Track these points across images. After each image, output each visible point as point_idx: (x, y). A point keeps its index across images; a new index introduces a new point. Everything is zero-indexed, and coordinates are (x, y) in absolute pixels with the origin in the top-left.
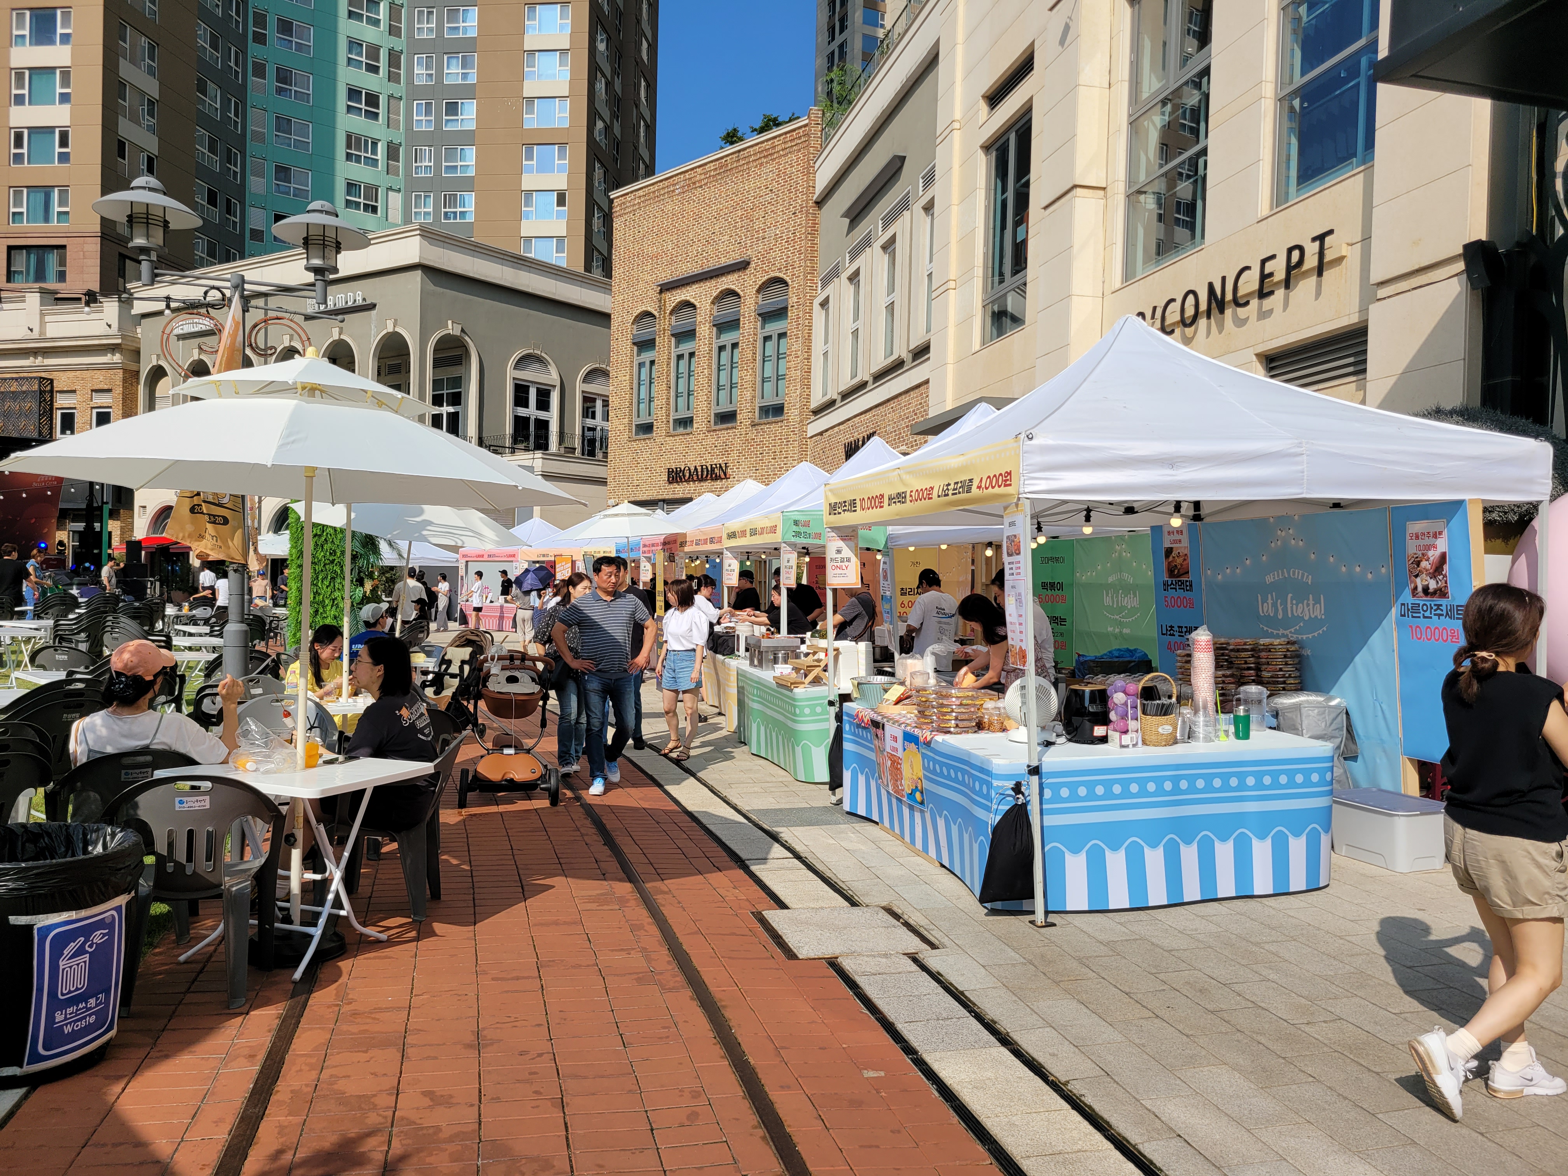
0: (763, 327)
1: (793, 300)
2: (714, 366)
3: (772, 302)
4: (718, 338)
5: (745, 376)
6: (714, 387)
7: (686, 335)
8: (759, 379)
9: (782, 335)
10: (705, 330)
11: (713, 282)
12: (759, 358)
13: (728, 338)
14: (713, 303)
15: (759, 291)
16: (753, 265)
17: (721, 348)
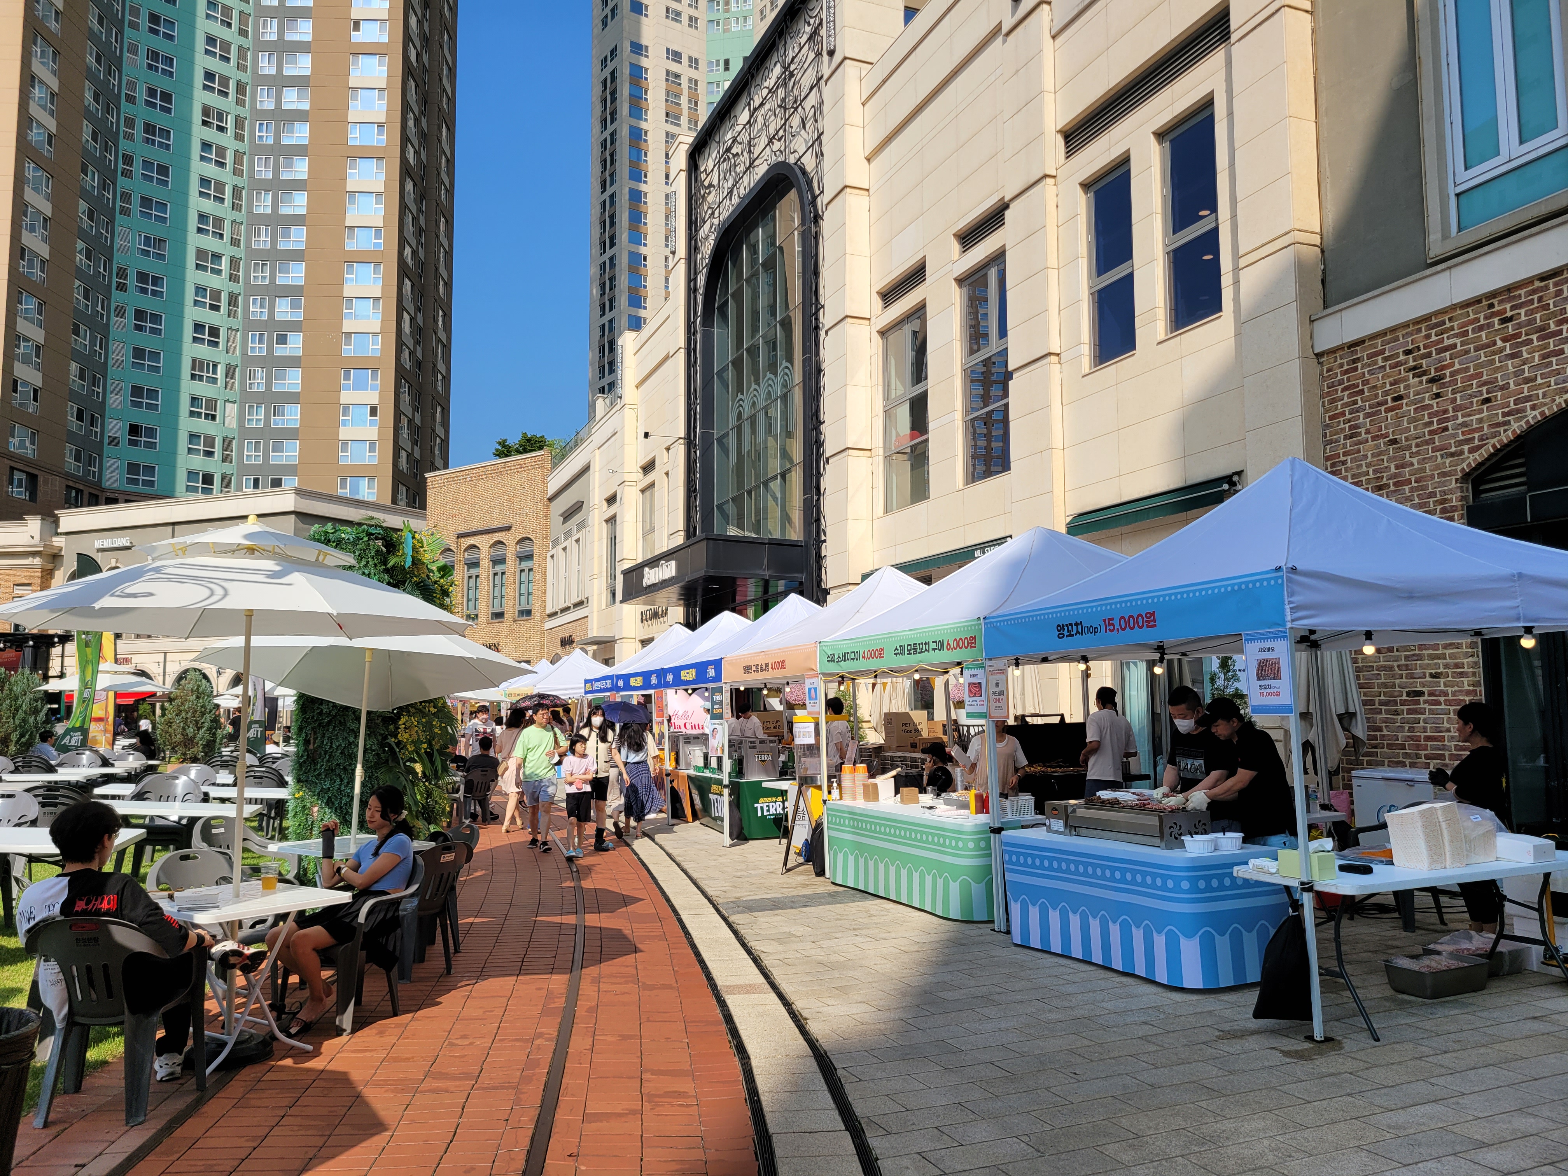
0: (520, 564)
1: (536, 551)
2: (491, 585)
3: (525, 548)
4: (493, 568)
5: (509, 592)
6: (491, 597)
7: (473, 564)
8: (517, 594)
9: (530, 570)
10: (485, 563)
11: (490, 535)
12: (517, 582)
13: (499, 568)
14: (490, 547)
15: (517, 544)
16: (513, 528)
17: (495, 574)
